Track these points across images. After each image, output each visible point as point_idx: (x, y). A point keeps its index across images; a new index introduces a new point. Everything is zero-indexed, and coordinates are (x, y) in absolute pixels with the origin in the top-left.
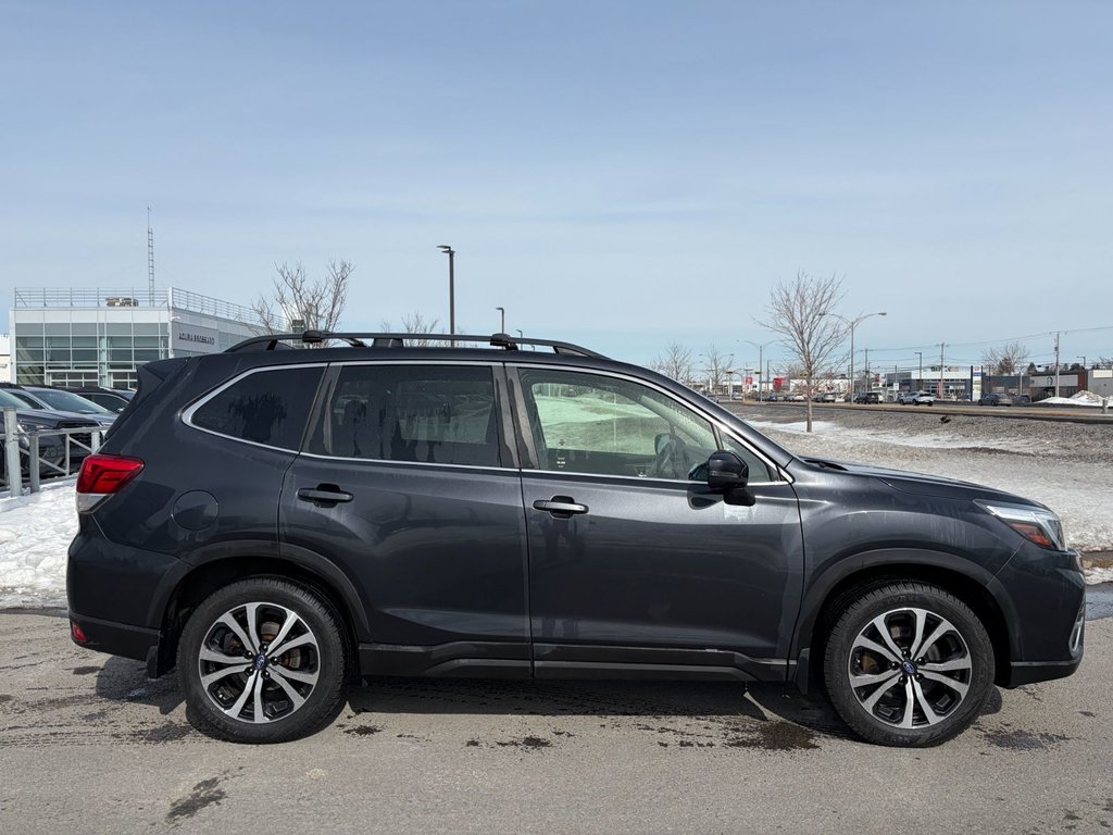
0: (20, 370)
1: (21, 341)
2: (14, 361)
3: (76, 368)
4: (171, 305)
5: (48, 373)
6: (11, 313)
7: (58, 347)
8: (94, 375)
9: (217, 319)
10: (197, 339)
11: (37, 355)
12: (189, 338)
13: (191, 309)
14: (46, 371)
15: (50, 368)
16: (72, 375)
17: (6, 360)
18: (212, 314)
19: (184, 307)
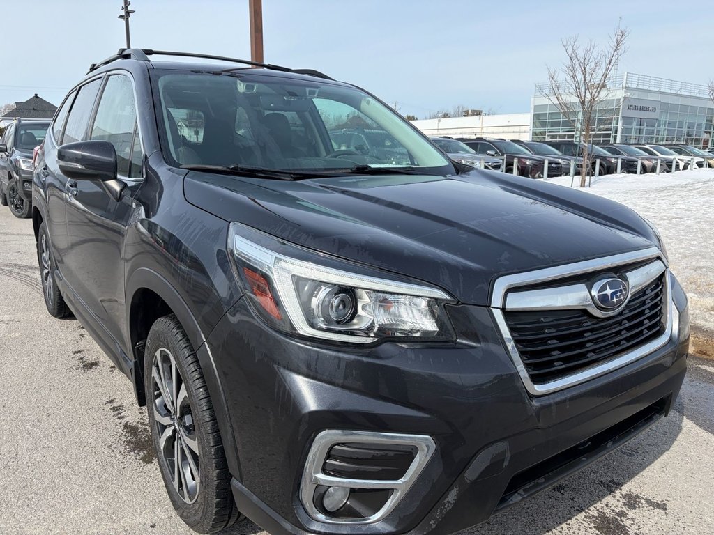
0: (534, 134)
1: (537, 116)
2: (532, 128)
3: (564, 132)
4: (624, 86)
5: (548, 136)
6: (532, 99)
7: (555, 119)
8: (572, 136)
9: (661, 93)
10: (642, 109)
11: (543, 124)
12: (635, 108)
13: (640, 87)
14: (547, 134)
15: (550, 132)
16: (560, 137)
17: (527, 129)
18: (657, 89)
19: (634, 86)
